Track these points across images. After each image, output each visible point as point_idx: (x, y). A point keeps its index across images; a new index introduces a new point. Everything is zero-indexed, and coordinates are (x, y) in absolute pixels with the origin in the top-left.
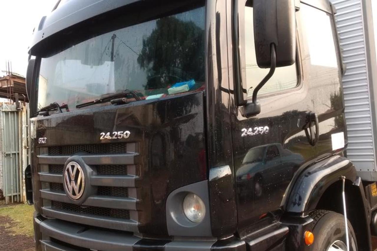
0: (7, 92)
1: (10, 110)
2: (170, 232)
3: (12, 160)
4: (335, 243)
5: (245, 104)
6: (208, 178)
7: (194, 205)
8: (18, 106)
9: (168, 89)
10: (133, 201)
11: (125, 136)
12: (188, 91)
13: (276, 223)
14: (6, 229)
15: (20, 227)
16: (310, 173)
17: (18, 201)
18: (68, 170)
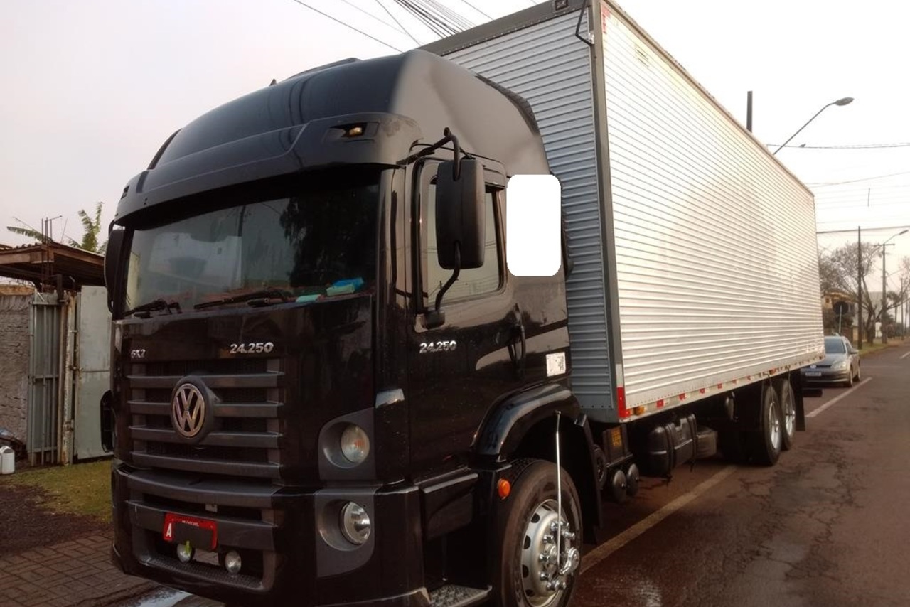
0: (40, 272)
1: (47, 304)
2: (323, 475)
3: (45, 389)
4: (545, 503)
5: (426, 312)
6: (374, 405)
7: (355, 440)
8: (61, 296)
9: (327, 288)
10: (274, 436)
11: (266, 350)
12: (354, 293)
13: (462, 469)
14: (38, 506)
15: (62, 503)
16: (512, 406)
17: (52, 461)
18: (180, 396)
